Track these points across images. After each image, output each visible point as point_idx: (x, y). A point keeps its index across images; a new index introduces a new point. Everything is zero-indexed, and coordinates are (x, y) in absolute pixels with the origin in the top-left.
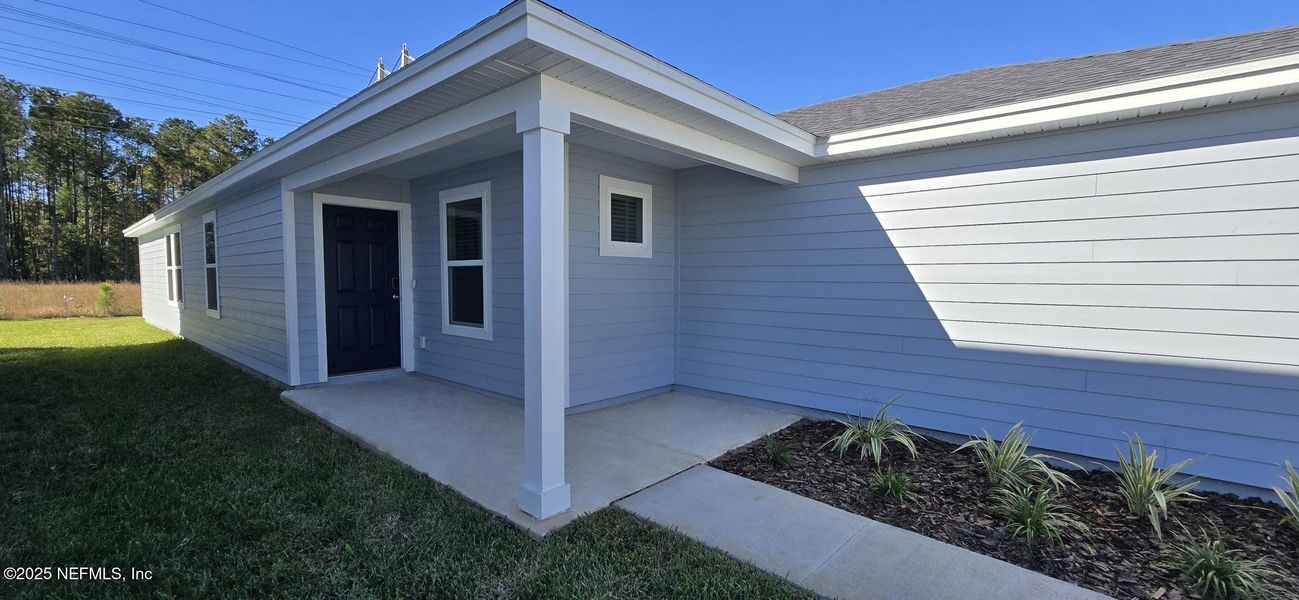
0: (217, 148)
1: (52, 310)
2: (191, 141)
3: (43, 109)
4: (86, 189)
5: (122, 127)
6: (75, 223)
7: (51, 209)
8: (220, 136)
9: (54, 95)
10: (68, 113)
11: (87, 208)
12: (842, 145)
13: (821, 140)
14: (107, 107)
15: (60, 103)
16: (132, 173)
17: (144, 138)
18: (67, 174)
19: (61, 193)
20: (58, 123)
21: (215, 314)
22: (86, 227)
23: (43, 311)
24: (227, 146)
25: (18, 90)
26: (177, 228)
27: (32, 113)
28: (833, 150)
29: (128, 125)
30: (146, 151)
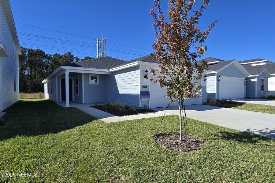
0: (65, 60)
1: (31, 98)
2: (60, 59)
3: (30, 54)
4: (38, 71)
5: (45, 56)
6: (35, 79)
7: (31, 76)
8: (66, 57)
9: (32, 50)
10: (35, 54)
11: (38, 76)
12: (111, 70)
13: (109, 70)
14: (43, 52)
15: (33, 52)
16: (47, 67)
17: (50, 58)
18: (34, 68)
19: (33, 72)
20: (33, 57)
21: (51, 94)
22: (38, 80)
23: (29, 98)
24: (67, 59)
25: (26, 50)
26: (48, 81)
27: (28, 55)
28: (110, 71)
29: (46, 56)
30: (50, 62)
